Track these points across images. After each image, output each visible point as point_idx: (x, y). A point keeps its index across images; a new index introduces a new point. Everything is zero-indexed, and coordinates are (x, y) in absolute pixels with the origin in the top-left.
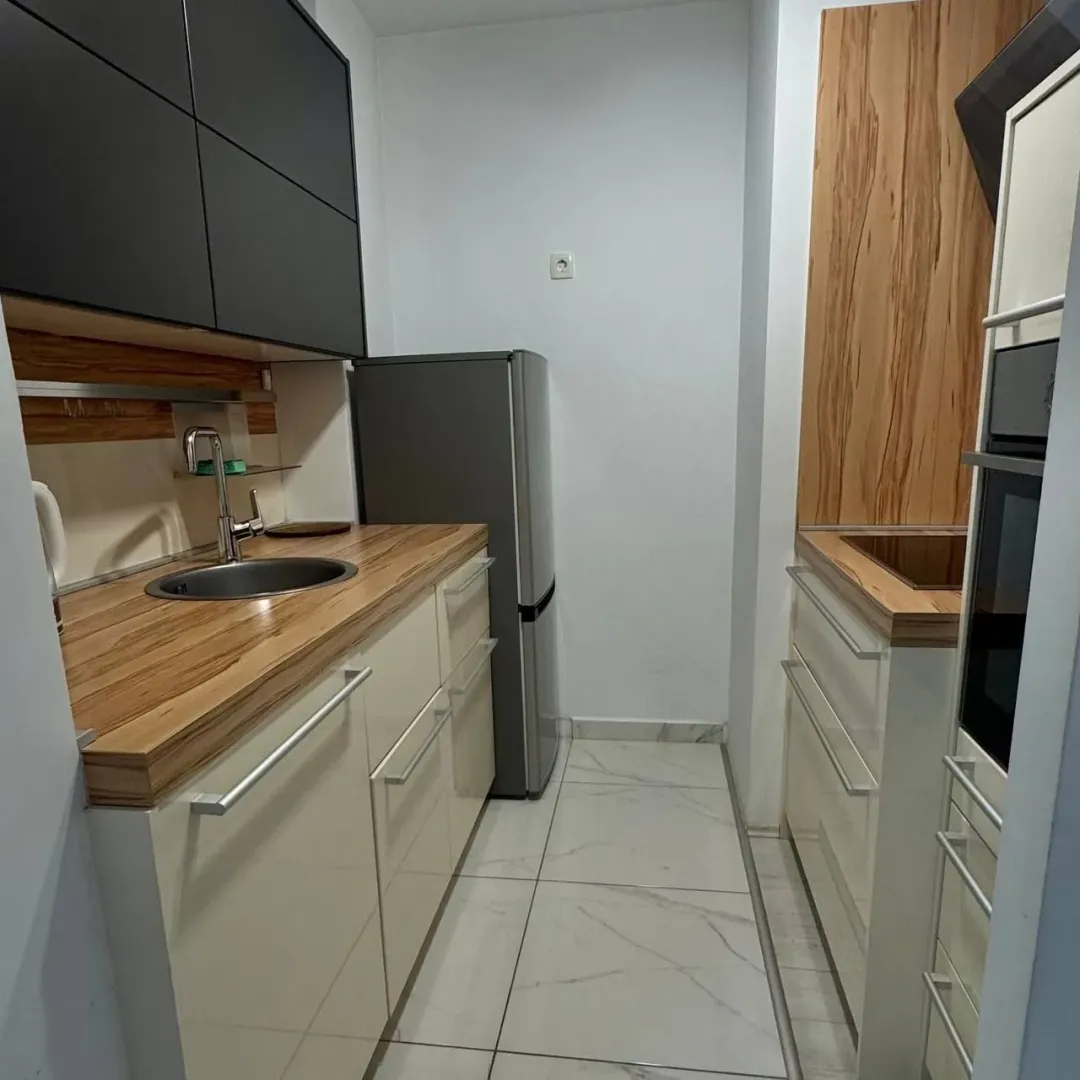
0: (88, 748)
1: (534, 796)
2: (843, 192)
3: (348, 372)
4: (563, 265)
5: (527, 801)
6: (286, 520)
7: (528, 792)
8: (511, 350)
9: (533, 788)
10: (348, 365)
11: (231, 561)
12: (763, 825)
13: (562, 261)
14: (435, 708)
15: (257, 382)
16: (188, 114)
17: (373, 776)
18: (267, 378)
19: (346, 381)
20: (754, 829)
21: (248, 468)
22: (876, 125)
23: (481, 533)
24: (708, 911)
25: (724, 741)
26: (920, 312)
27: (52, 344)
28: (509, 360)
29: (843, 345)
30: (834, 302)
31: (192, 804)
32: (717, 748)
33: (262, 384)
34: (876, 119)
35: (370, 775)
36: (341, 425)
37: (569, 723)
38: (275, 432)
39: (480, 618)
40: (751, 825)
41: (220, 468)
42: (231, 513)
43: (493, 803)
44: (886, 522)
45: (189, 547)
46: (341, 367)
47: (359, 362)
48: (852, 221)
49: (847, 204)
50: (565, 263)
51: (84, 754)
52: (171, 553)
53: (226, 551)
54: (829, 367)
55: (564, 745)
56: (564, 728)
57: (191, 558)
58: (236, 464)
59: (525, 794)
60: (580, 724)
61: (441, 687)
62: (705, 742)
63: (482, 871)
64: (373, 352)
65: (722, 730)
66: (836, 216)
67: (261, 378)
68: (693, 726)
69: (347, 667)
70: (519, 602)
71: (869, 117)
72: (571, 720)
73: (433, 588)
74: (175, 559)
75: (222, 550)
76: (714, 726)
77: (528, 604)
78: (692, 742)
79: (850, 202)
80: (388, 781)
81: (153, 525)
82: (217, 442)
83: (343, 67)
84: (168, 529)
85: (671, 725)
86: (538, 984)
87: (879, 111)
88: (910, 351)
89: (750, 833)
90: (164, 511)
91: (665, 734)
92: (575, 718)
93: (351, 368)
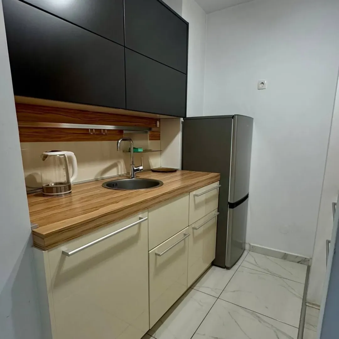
0: (35, 230)
1: (228, 268)
3: (182, 121)
4: (262, 84)
5: (225, 269)
6: (161, 167)
7: (225, 266)
8: (234, 115)
9: (227, 265)
10: (182, 119)
11: (133, 177)
12: (314, 303)
13: (262, 83)
14: (184, 233)
15: (155, 125)
16: (122, 46)
17: (150, 252)
18: (158, 123)
19: (181, 125)
20: (309, 303)
21: (143, 150)
23: (217, 176)
24: (278, 330)
25: (310, 265)
27: (88, 114)
28: (233, 118)
31: (63, 251)
32: (306, 267)
33: (156, 125)
35: (149, 251)
36: (178, 138)
37: (249, 245)
38: (160, 140)
39: (214, 204)
40: (308, 301)
41: (132, 150)
42: (134, 164)
43: (213, 267)
45: (126, 173)
46: (180, 120)
47: (185, 119)
50: (263, 83)
51: (33, 231)
52: (120, 174)
53: (132, 175)
55: (245, 253)
56: (247, 247)
57: (125, 176)
58: (139, 149)
59: (224, 267)
60: (253, 247)
61: (189, 226)
62: (301, 263)
63: (201, 289)
64: (188, 116)
65: (309, 260)
67: (156, 123)
68: (297, 257)
69: (140, 216)
70: (229, 201)
72: (250, 245)
73: (189, 193)
74: (120, 176)
75: (131, 174)
76: (306, 258)
77: (232, 202)
78: (296, 262)
80: (156, 254)
81: (115, 165)
82: (131, 142)
83: (186, 25)
84: (119, 167)
85: (288, 254)
86: (204, 335)
89: (307, 304)
90: (119, 162)
91: (285, 257)
92: (251, 244)
93: (183, 121)
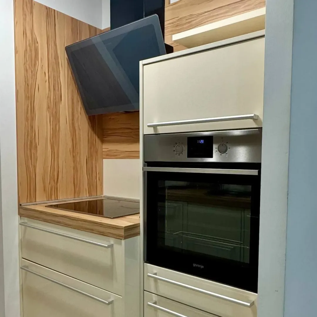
2: (28, 66)
22: (37, 45)
26: (57, 119)
29: (32, 127)
30: (28, 109)
34: (37, 43)
44: (53, 199)
48: (32, 78)
49: (30, 72)
54: (28, 135)
66: (26, 75)
71: (35, 41)
79: (30, 71)
87: (38, 40)
88: (55, 133)
